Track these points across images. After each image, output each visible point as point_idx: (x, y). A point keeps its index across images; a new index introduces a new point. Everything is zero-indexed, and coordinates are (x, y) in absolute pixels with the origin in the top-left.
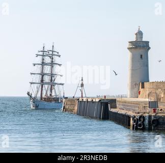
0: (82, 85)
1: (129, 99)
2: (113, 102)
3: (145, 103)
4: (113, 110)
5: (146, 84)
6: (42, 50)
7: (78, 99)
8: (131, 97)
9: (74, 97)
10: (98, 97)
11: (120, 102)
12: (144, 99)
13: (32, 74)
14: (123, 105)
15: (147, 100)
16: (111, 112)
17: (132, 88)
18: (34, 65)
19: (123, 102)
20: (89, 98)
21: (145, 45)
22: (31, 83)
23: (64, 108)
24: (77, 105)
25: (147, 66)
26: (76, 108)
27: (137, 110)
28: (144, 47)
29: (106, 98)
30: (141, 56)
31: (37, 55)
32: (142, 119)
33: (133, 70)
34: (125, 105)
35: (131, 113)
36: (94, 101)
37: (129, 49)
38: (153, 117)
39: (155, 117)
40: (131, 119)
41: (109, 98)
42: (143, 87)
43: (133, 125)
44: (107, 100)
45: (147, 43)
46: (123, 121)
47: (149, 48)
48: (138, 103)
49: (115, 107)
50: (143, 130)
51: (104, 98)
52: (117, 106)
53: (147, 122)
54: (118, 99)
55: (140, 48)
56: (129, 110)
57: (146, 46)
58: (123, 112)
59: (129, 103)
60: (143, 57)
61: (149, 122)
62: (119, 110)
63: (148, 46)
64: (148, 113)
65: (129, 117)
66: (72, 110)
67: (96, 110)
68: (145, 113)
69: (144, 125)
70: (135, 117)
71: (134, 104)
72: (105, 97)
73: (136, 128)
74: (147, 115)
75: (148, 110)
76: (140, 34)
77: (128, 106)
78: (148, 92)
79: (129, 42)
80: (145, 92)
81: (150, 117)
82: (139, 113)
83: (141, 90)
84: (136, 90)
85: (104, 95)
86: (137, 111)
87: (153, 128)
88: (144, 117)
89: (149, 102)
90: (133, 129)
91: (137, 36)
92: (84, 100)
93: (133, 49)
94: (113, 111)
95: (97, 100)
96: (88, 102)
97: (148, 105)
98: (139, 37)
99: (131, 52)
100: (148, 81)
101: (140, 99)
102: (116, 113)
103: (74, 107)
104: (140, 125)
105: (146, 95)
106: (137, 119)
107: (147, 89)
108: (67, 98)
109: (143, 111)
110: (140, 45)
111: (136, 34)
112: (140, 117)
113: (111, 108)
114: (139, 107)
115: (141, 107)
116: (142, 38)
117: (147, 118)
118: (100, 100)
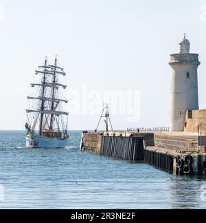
0: (107, 115)
1: (171, 133)
2: (149, 137)
3: (193, 138)
4: (149, 148)
5: (194, 113)
6: (43, 65)
7: (102, 134)
8: (174, 130)
9: (96, 131)
10: (128, 130)
11: (158, 137)
12: (191, 132)
13: (29, 98)
14: (163, 142)
15: (196, 134)
16: (147, 151)
17: (176, 117)
18: (33, 85)
19: (163, 138)
20: (117, 132)
21: (193, 58)
22: (28, 111)
23: (82, 146)
24: (100, 142)
25: (196, 87)
26: (99, 146)
27: (182, 148)
28: (191, 61)
29: (140, 132)
30: (188, 74)
31: (37, 72)
32: (189, 161)
33: (177, 93)
34: (165, 142)
35: (174, 153)
36: (123, 135)
37: (170, 64)
38: (204, 158)
40: (175, 160)
41: (143, 132)
42: (190, 116)
43: (177, 169)
44: (143, 134)
45: (196, 55)
46: (163, 163)
47: (199, 63)
48: (184, 139)
49: (152, 144)
50: (191, 175)
51: (136, 132)
52: (155, 142)
53: (195, 164)
54: (156, 133)
56: (172, 148)
57: (194, 60)
58: (163, 151)
60: (190, 75)
61: (199, 164)
62: (157, 148)
64: (198, 153)
65: (171, 158)
66: (93, 149)
67: (126, 149)
68: (193, 152)
69: (191, 168)
70: (179, 157)
71: (179, 140)
72: (138, 130)
73: (181, 173)
74: (196, 155)
75: (198, 148)
76: (185, 44)
77: (170, 142)
78: (197, 124)
79: (171, 55)
80: (192, 123)
81: (200, 157)
82: (184, 152)
83: (188, 120)
84: (180, 121)
85: (137, 128)
86: (183, 150)
87: (204, 173)
88: (191, 158)
89: (199, 137)
90: (177, 174)
91: (181, 47)
92: (110, 135)
93: (176, 66)
95: (128, 135)
96: (115, 137)
97: (197, 141)
98: (184, 48)
99: (174, 68)
100: (197, 108)
101: (186, 133)
102: (154, 153)
103: (96, 144)
104: (187, 169)
105: (194, 128)
106: (182, 160)
107: (196, 120)
108: (86, 132)
109: (191, 149)
110: (186, 59)
111: (180, 44)
112: (187, 157)
113: (147, 145)
114: (185, 145)
115: (188, 144)
116: (188, 49)
117: (196, 159)
118: (132, 135)
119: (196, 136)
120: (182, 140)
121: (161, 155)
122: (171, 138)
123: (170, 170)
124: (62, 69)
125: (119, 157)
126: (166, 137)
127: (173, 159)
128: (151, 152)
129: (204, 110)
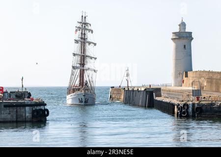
0: (128, 75)
1: (173, 88)
2: (158, 91)
3: (188, 91)
4: (158, 99)
5: (189, 73)
7: (125, 89)
8: (175, 86)
9: (120, 86)
10: (143, 86)
11: (164, 90)
12: (187, 87)
14: (167, 94)
15: (191, 88)
16: (156, 100)
17: (176, 77)
19: (167, 91)
20: (135, 87)
21: (188, 35)
23: (111, 97)
24: (123, 94)
25: (190, 55)
26: (122, 97)
27: (181, 98)
28: (187, 37)
29: (152, 87)
30: (185, 46)
32: (186, 107)
33: (177, 59)
34: (169, 94)
35: (175, 102)
36: (140, 90)
37: (172, 39)
38: (196, 105)
39: (198, 104)
40: (176, 107)
42: (187, 76)
43: (178, 113)
44: (152, 89)
45: (191, 33)
46: (167, 108)
47: (192, 39)
48: (182, 92)
49: (160, 96)
50: (188, 117)
51: (149, 87)
52: (162, 94)
53: (190, 109)
54: (162, 88)
55: (183, 38)
56: (174, 98)
57: (189, 37)
58: (168, 100)
59: (173, 91)
60: (186, 46)
61: (193, 109)
62: (163, 98)
63: (191, 36)
64: (192, 101)
65: (173, 105)
67: (141, 99)
68: (188, 101)
69: (187, 112)
70: (179, 105)
72: (150, 86)
73: (180, 116)
74: (191, 103)
75: (192, 98)
76: (183, 25)
77: (172, 94)
78: (191, 81)
79: (173, 33)
80: (188, 81)
81: (193, 104)
82: (183, 101)
83: (185, 79)
84: (180, 79)
85: (149, 84)
86: (181, 100)
87: (196, 115)
88: (188, 105)
89: (193, 90)
90: (177, 116)
91: (180, 27)
92: (130, 89)
93: (176, 40)
95: (143, 89)
96: (133, 90)
97: (191, 94)
98: (182, 28)
99: (175, 42)
100: (191, 70)
101: (184, 88)
102: (161, 102)
103: (120, 96)
104: (184, 113)
105: (189, 84)
106: (181, 107)
107: (191, 78)
108: (113, 87)
109: (187, 99)
110: (183, 35)
111: (179, 25)
112: (185, 105)
113: (156, 96)
114: (183, 96)
115: (185, 95)
116: (185, 29)
117: (191, 106)
118: (145, 89)
119: (190, 90)
121: (164, 103)
123: (173, 113)
126: (169, 91)
128: (159, 101)
129: (196, 71)
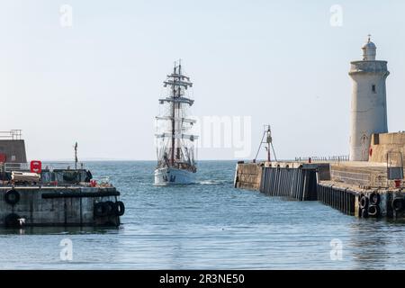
0: (269, 140)
1: (352, 164)
2: (324, 169)
3: (380, 170)
4: (324, 183)
5: (382, 137)
7: (263, 165)
8: (356, 160)
9: (254, 161)
10: (297, 160)
11: (336, 168)
12: (378, 162)
14: (341, 175)
15: (385, 164)
16: (321, 186)
17: (358, 144)
18: (162, 102)
19: (341, 169)
20: (282, 162)
21: (380, 67)
23: (238, 180)
24: (260, 176)
25: (384, 104)
26: (259, 180)
27: (367, 182)
28: (377, 70)
29: (312, 162)
30: (374, 87)
31: (166, 84)
32: (375, 199)
33: (360, 112)
34: (345, 175)
35: (355, 189)
36: (290, 167)
37: (351, 74)
38: (394, 196)
39: (398, 194)
40: (357, 198)
41: (320, 162)
42: (377, 142)
43: (360, 210)
44: (314, 165)
45: (385, 63)
46: (342, 202)
47: (388, 73)
48: (368, 171)
49: (328, 178)
50: (378, 217)
51: (307, 162)
52: (332, 175)
53: (384, 203)
54: (332, 164)
55: (371, 73)
56: (353, 183)
57: (381, 70)
58: (342, 187)
59: (352, 170)
60: (376, 88)
61: (388, 203)
62: (334, 183)
63: (386, 70)
64: (386, 188)
65: (352, 195)
66: (251, 185)
67: (294, 183)
68: (380, 188)
69: (378, 208)
70: (363, 195)
71: (360, 171)
72: (310, 159)
73: (364, 215)
74: (384, 191)
75: (386, 182)
76: (370, 48)
77: (350, 176)
78: (385, 152)
79: (352, 63)
80: (380, 151)
81: (389, 194)
82: (369, 188)
83: (374, 147)
84: (364, 147)
85: (307, 156)
86: (368, 185)
87: (394, 214)
88: (378, 196)
89: (388, 168)
90: (360, 216)
91: (365, 52)
92: (273, 166)
93: (358, 76)
94: (325, 185)
95: (296, 166)
96: (279, 169)
97: (386, 174)
98: (368, 53)
99: (354, 79)
100: (385, 131)
101: (371, 164)
102: (330, 189)
103: (254, 178)
104: (372, 210)
105: (382, 157)
106: (367, 199)
107: (385, 146)
108: (243, 162)
109: (378, 184)
110: (371, 67)
111: (364, 48)
112: (373, 195)
113: (321, 179)
114: (369, 178)
115: (374, 177)
116: (374, 55)
117: (385, 197)
118: (301, 166)
119: (383, 168)
120: (366, 172)
121: (339, 191)
122: (353, 170)
123: (351, 211)
124: (188, 79)
125: (284, 195)
126: (346, 169)
127: (354, 196)
128: (327, 188)
129: (394, 134)
